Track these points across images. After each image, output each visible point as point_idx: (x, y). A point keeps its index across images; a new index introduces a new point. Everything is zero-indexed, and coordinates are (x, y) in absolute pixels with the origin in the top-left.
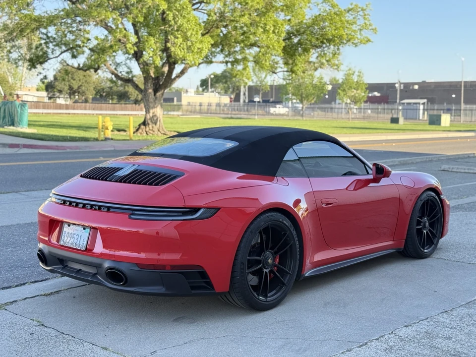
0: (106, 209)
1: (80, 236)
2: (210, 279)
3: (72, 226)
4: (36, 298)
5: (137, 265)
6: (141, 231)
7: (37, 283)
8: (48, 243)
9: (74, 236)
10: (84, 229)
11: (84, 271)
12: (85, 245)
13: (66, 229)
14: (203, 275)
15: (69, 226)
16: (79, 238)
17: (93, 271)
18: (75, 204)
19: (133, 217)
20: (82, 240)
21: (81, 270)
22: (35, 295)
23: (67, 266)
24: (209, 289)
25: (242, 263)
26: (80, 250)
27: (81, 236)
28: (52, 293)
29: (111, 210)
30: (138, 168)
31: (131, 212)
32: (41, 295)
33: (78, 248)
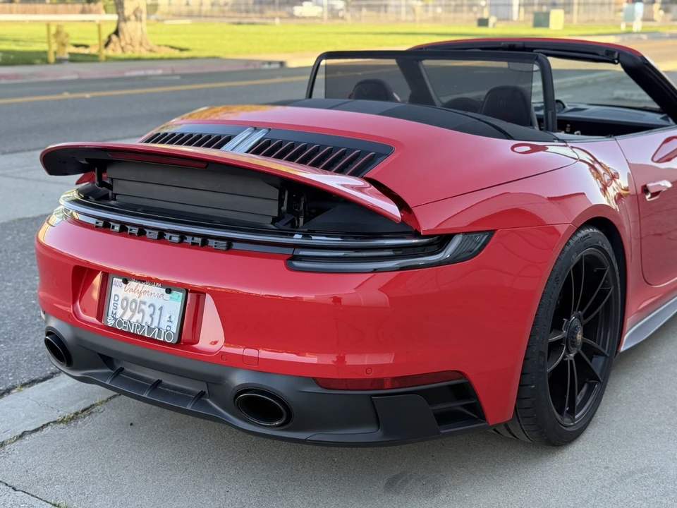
0: (223, 245)
1: (158, 308)
2: (478, 399)
3: (133, 284)
4: (46, 431)
5: (317, 381)
6: (308, 296)
7: (36, 386)
8: (72, 319)
9: (143, 307)
10: (169, 291)
11: (168, 386)
12: (174, 329)
13: (119, 290)
14: (463, 390)
15: (126, 282)
16: (157, 312)
17: (194, 387)
18: (135, 231)
19: (296, 264)
20: (165, 318)
21: (159, 382)
22: (41, 425)
23: (122, 369)
24: (473, 420)
25: (541, 353)
26: (163, 343)
27: (161, 309)
28: (77, 414)
29: (236, 246)
30: (271, 137)
31: (289, 251)
32: (55, 422)
33: (156, 337)
